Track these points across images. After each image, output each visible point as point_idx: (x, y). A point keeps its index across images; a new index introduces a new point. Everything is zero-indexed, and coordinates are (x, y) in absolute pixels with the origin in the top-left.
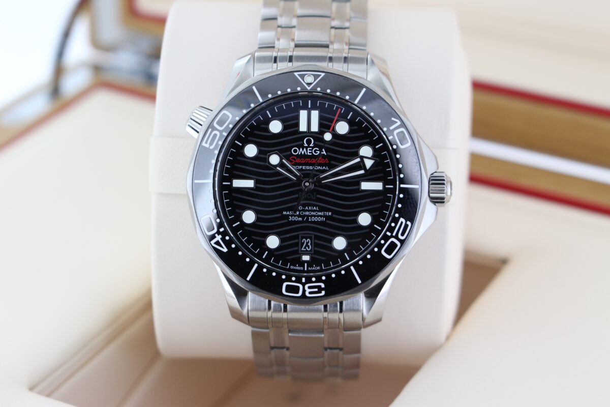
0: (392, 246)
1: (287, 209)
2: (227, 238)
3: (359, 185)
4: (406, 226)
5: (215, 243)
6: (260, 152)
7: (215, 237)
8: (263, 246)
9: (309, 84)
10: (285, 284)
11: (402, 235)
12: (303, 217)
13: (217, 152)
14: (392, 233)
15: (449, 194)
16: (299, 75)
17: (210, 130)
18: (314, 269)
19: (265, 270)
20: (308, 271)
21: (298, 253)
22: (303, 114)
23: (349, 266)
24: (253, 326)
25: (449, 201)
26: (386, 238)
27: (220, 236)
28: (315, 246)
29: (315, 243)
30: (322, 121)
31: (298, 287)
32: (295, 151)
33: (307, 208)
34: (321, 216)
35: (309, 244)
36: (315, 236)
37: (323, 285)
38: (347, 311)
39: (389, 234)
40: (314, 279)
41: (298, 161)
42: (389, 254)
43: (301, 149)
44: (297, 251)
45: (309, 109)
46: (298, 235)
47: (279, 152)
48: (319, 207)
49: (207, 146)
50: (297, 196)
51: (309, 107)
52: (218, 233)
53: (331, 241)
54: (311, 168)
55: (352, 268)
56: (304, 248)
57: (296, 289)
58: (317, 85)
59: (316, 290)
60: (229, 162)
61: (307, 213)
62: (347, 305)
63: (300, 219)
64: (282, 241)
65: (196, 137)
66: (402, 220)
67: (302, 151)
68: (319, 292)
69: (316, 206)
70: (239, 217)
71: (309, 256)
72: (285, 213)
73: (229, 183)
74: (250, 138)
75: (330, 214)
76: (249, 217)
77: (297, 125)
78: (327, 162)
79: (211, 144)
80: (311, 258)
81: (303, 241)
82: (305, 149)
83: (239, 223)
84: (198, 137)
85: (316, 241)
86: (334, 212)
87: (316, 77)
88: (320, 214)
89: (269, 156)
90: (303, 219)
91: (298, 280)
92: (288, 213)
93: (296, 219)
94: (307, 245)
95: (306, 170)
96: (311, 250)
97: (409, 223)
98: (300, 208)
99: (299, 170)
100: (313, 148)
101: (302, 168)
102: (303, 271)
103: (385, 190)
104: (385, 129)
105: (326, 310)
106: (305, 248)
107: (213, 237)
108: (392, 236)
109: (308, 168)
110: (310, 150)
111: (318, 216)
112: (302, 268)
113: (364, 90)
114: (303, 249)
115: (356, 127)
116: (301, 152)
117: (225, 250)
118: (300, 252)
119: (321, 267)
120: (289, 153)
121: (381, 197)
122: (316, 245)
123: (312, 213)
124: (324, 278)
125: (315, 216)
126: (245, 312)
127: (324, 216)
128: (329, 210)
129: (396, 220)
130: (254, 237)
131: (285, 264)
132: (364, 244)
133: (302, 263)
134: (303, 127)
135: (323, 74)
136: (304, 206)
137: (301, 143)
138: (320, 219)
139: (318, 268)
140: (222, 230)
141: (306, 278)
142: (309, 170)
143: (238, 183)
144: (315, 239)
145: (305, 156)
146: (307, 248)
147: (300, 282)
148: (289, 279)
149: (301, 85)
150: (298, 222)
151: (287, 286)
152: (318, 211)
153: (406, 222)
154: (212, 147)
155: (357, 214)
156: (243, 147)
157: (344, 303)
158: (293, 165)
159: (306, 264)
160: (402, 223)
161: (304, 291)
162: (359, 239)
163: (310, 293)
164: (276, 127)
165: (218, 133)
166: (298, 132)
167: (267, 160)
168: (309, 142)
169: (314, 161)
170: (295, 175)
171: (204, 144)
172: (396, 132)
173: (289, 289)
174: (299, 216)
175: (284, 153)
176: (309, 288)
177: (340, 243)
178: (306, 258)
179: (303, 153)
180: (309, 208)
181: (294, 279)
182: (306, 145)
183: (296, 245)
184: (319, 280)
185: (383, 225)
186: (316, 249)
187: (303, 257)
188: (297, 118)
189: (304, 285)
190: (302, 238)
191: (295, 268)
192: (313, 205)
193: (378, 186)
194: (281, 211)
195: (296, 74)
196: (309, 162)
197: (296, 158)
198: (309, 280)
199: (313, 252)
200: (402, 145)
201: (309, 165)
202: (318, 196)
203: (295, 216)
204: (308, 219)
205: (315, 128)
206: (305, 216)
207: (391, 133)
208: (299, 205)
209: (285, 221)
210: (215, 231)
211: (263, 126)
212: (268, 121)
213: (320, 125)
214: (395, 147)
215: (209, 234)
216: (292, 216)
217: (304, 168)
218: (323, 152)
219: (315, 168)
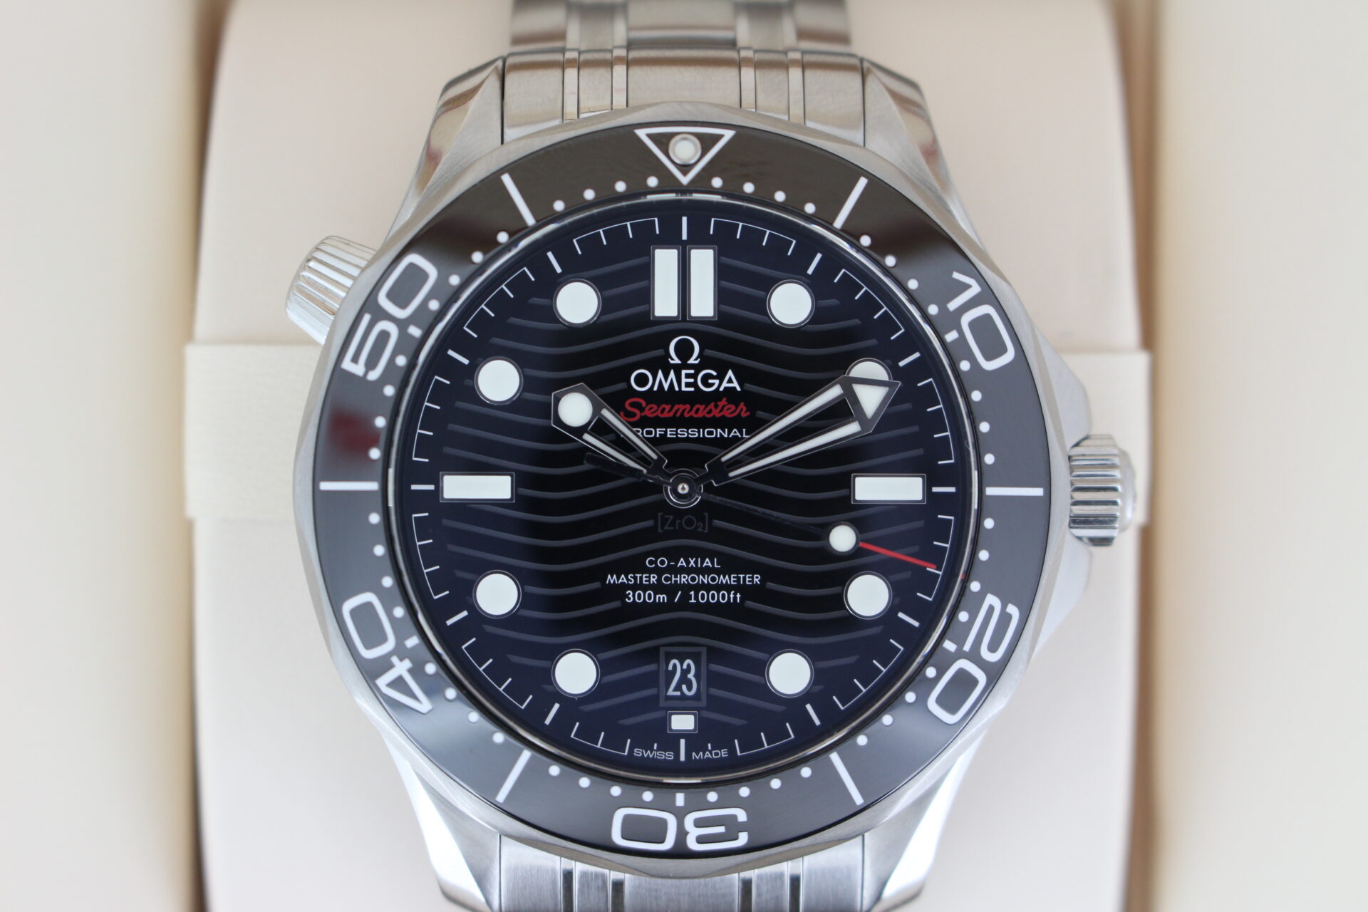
0: (962, 685)
1: (618, 569)
2: (430, 669)
3: (846, 484)
4: (1005, 619)
5: (392, 685)
6: (527, 384)
7: (391, 666)
8: (546, 687)
9: (685, 168)
10: (620, 814)
11: (993, 648)
12: (671, 590)
13: (389, 392)
14: (960, 642)
16: (650, 136)
17: (367, 318)
18: (708, 755)
19: (554, 770)
20: (691, 768)
21: (658, 708)
22: (665, 261)
23: (825, 754)
26: (941, 660)
27: (407, 664)
28: (709, 685)
29: (709, 672)
30: (725, 285)
31: (663, 824)
32: (642, 380)
33: (682, 562)
34: (728, 588)
35: (691, 676)
36: (711, 650)
37: (742, 816)
38: (811, 893)
39: (950, 645)
40: (712, 797)
41: (651, 411)
42: (953, 710)
43: (660, 375)
44: (656, 698)
45: (684, 244)
46: (656, 649)
47: (590, 386)
48: (723, 559)
49: (359, 369)
50: (649, 523)
51: (684, 237)
52: (400, 652)
53: (761, 668)
54: (693, 433)
55: (835, 759)
56: (675, 690)
57: (655, 830)
58: (711, 170)
59: (721, 829)
60: (432, 420)
61: (684, 579)
63: (662, 597)
64: (605, 669)
65: (322, 345)
66: (992, 600)
67: (664, 381)
68: (731, 835)
69: (711, 555)
70: (465, 596)
71: (692, 717)
72: (611, 579)
73: (431, 487)
74: (496, 340)
75: (757, 579)
76: (498, 594)
77: (646, 295)
78: (744, 415)
79: (371, 364)
80: (700, 722)
81: (670, 668)
82: (672, 375)
83: (465, 613)
85: (714, 667)
86: (767, 573)
87: (707, 142)
88: (723, 580)
89: (558, 400)
90: (671, 597)
91: (663, 801)
92: (623, 579)
93: (648, 597)
94: (684, 679)
95: (677, 440)
96: (697, 697)
97: (1013, 610)
98: (663, 562)
99: (653, 442)
100: (698, 368)
101: (664, 436)
102: (677, 768)
103: (932, 504)
104: (932, 308)
105: (746, 894)
106: (678, 688)
107: (383, 665)
108: (960, 654)
109: (683, 433)
110: (688, 376)
111: (719, 588)
112: (670, 756)
113: (863, 182)
114: (671, 692)
115: (833, 302)
116: (660, 381)
117: (424, 706)
118: (662, 703)
119: (732, 750)
120: (621, 386)
121: (919, 525)
122: (713, 680)
123: (702, 579)
124: (744, 790)
125: (708, 588)
126: (493, 905)
127: (738, 588)
128: (751, 568)
129: (973, 603)
130: (515, 659)
131: (615, 740)
132: (868, 676)
133: (671, 740)
134: (665, 305)
135: (728, 134)
136: (673, 554)
137: (660, 352)
138: (723, 597)
139: (723, 753)
140: (411, 642)
141: (689, 793)
142: (688, 440)
143: (458, 487)
144: (710, 660)
145: (672, 396)
146: (684, 687)
147: (670, 807)
148: (632, 798)
149: (659, 169)
150: (657, 608)
151: (627, 819)
152: (718, 572)
153: (1004, 607)
154: (374, 375)
155: (845, 579)
156: (472, 371)
158: (631, 425)
159: (683, 742)
160: (991, 609)
161: (682, 834)
162: (851, 660)
163: (701, 840)
164: (577, 303)
165: (392, 329)
166: (647, 318)
167: (549, 410)
168: (684, 351)
169: (702, 411)
170: (643, 459)
171: (347, 365)
172: (966, 319)
173: (633, 828)
174: (658, 588)
175: (606, 388)
176: (699, 823)
177: (789, 673)
178: (683, 722)
179: (666, 386)
180: (688, 563)
181: (648, 796)
182: (677, 361)
183: (651, 680)
184: (729, 798)
185: (928, 616)
186: (714, 691)
187: (674, 717)
188: (647, 272)
189: (680, 814)
190: (669, 657)
191: (648, 754)
192: (702, 554)
193: (907, 489)
194: (599, 573)
196: (686, 415)
197: (644, 404)
198: (696, 801)
199: (704, 703)
200: (989, 358)
201: (688, 423)
202: (717, 523)
203: (645, 588)
204: (686, 597)
205: (703, 305)
206: (677, 587)
207: (953, 320)
208: (657, 554)
209: (616, 604)
210: (390, 645)
211: (536, 300)
212: (552, 285)
213: (722, 296)
214: (965, 366)
215: (369, 654)
216: (634, 588)
217: (670, 433)
218: (731, 381)
219: (704, 433)
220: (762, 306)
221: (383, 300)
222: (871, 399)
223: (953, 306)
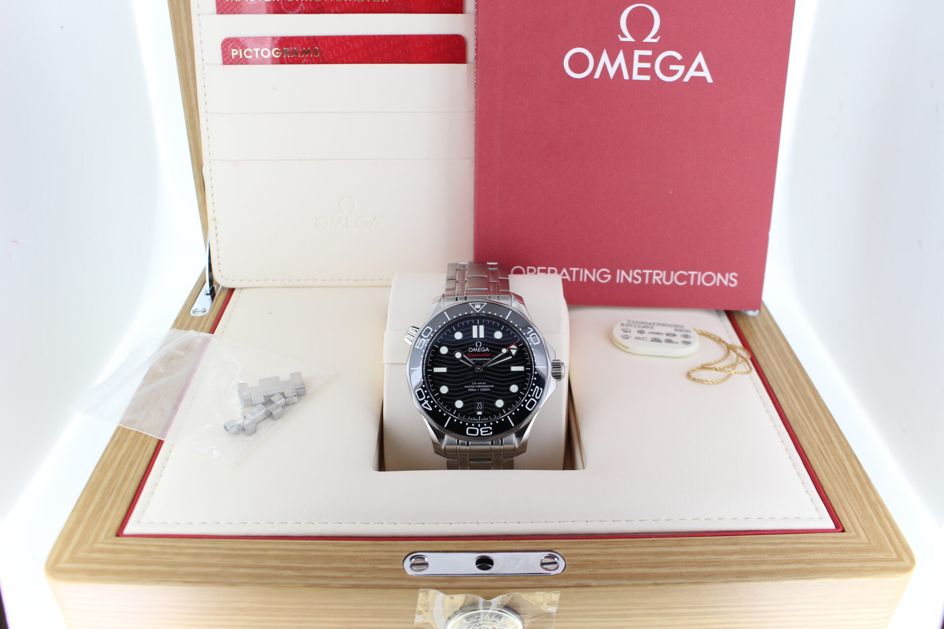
0: (532, 403)
1: (467, 385)
2: (432, 402)
3: (509, 368)
4: (540, 391)
5: (424, 405)
6: (449, 351)
8: (454, 407)
9: (478, 309)
10: (468, 429)
11: (538, 396)
12: (477, 389)
13: (424, 351)
14: (531, 395)
15: (564, 372)
17: (419, 339)
18: (485, 419)
19: (455, 420)
20: (481, 421)
21: (474, 411)
22: (475, 328)
23: (506, 416)
24: (448, 458)
25: (563, 377)
26: (528, 398)
27: (427, 401)
30: (487, 332)
31: (476, 430)
32: (471, 350)
34: (488, 388)
36: (484, 400)
37: (491, 428)
38: (505, 444)
39: (529, 396)
40: (485, 425)
41: (472, 355)
42: (531, 408)
44: (474, 409)
45: (478, 324)
46: (474, 400)
47: (461, 351)
48: (487, 382)
49: (418, 347)
50: (473, 376)
52: (426, 399)
53: (494, 403)
54: (481, 359)
55: (508, 417)
57: (475, 432)
58: (482, 310)
59: (487, 431)
60: (431, 358)
61: (479, 386)
62: (505, 441)
63: (475, 390)
64: (465, 403)
65: (411, 344)
66: (537, 387)
67: (475, 350)
68: (489, 432)
70: (438, 390)
72: (465, 387)
73: (431, 370)
74: (443, 343)
75: (493, 386)
76: (444, 390)
77: (471, 334)
78: (490, 356)
79: (420, 346)
80: (483, 413)
81: (477, 403)
83: (438, 393)
84: (412, 344)
85: (486, 403)
86: (495, 385)
87: (482, 305)
88: (487, 386)
89: (455, 353)
90: (477, 390)
91: (476, 426)
92: (468, 387)
93: (473, 390)
94: (480, 406)
95: (477, 361)
96: (482, 409)
97: (541, 389)
98: (475, 383)
99: (473, 361)
100: (481, 347)
102: (478, 421)
103: (525, 371)
104: (524, 334)
105: (492, 444)
106: (479, 407)
107: (423, 402)
108: (531, 397)
109: (479, 359)
110: (479, 349)
111: (486, 388)
112: (477, 420)
113: (511, 312)
114: (477, 408)
115: (506, 335)
117: (431, 409)
118: (476, 410)
119: (489, 419)
120: (467, 351)
121: (524, 375)
122: (485, 405)
123: (483, 386)
124: (491, 424)
125: (484, 388)
126: (443, 447)
127: (489, 388)
128: (492, 384)
129: (533, 387)
130: (448, 402)
131: (467, 417)
132: (515, 404)
133: (477, 417)
134: (475, 336)
135: (486, 304)
136: (477, 382)
137: (474, 345)
138: (487, 390)
139: (487, 419)
140: (428, 397)
141: (481, 424)
142: (480, 361)
143: (436, 370)
144: (484, 402)
145: (476, 353)
147: (477, 427)
148: (470, 425)
149: (473, 310)
150: (474, 392)
151: (469, 430)
153: (539, 388)
154: (421, 348)
155: (509, 386)
156: (439, 349)
157: (503, 440)
158: (469, 358)
159: (480, 417)
160: (537, 389)
161: (480, 432)
162: (511, 401)
163: (483, 433)
164: (458, 336)
165: (424, 340)
166: (472, 338)
167: (453, 355)
168: (479, 344)
169: (482, 355)
170: (471, 364)
171: (416, 347)
172: (531, 335)
173: (470, 431)
174: (474, 388)
175: (464, 351)
176: (483, 430)
177: (500, 403)
178: (480, 413)
180: (480, 383)
181: (473, 425)
182: (477, 346)
183: (473, 406)
184: (488, 425)
185: (525, 392)
186: (486, 408)
187: (478, 412)
188: (471, 330)
189: (479, 428)
190: (477, 401)
191: (473, 419)
192: (483, 382)
193: (521, 369)
194: (463, 386)
195: (470, 304)
196: (479, 356)
198: (482, 426)
200: (535, 342)
201: (479, 358)
202: (486, 376)
203: (472, 388)
204: (480, 390)
205: (482, 335)
206: (478, 388)
207: (528, 336)
208: (474, 382)
209: (466, 392)
210: (424, 398)
211: (451, 336)
212: (454, 333)
213: (485, 334)
214: (530, 344)
215: (420, 400)
216: (470, 388)
217: (476, 359)
218: (487, 349)
219: (483, 359)
220: (493, 336)
221: (422, 335)
222: (514, 352)
223: (528, 333)
